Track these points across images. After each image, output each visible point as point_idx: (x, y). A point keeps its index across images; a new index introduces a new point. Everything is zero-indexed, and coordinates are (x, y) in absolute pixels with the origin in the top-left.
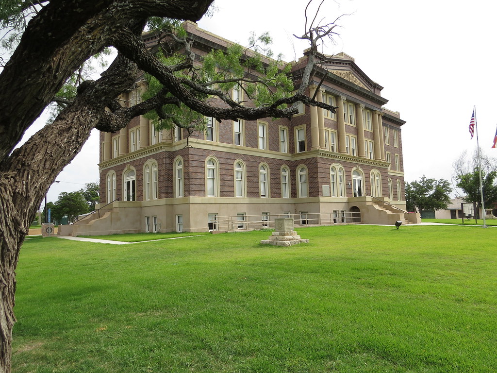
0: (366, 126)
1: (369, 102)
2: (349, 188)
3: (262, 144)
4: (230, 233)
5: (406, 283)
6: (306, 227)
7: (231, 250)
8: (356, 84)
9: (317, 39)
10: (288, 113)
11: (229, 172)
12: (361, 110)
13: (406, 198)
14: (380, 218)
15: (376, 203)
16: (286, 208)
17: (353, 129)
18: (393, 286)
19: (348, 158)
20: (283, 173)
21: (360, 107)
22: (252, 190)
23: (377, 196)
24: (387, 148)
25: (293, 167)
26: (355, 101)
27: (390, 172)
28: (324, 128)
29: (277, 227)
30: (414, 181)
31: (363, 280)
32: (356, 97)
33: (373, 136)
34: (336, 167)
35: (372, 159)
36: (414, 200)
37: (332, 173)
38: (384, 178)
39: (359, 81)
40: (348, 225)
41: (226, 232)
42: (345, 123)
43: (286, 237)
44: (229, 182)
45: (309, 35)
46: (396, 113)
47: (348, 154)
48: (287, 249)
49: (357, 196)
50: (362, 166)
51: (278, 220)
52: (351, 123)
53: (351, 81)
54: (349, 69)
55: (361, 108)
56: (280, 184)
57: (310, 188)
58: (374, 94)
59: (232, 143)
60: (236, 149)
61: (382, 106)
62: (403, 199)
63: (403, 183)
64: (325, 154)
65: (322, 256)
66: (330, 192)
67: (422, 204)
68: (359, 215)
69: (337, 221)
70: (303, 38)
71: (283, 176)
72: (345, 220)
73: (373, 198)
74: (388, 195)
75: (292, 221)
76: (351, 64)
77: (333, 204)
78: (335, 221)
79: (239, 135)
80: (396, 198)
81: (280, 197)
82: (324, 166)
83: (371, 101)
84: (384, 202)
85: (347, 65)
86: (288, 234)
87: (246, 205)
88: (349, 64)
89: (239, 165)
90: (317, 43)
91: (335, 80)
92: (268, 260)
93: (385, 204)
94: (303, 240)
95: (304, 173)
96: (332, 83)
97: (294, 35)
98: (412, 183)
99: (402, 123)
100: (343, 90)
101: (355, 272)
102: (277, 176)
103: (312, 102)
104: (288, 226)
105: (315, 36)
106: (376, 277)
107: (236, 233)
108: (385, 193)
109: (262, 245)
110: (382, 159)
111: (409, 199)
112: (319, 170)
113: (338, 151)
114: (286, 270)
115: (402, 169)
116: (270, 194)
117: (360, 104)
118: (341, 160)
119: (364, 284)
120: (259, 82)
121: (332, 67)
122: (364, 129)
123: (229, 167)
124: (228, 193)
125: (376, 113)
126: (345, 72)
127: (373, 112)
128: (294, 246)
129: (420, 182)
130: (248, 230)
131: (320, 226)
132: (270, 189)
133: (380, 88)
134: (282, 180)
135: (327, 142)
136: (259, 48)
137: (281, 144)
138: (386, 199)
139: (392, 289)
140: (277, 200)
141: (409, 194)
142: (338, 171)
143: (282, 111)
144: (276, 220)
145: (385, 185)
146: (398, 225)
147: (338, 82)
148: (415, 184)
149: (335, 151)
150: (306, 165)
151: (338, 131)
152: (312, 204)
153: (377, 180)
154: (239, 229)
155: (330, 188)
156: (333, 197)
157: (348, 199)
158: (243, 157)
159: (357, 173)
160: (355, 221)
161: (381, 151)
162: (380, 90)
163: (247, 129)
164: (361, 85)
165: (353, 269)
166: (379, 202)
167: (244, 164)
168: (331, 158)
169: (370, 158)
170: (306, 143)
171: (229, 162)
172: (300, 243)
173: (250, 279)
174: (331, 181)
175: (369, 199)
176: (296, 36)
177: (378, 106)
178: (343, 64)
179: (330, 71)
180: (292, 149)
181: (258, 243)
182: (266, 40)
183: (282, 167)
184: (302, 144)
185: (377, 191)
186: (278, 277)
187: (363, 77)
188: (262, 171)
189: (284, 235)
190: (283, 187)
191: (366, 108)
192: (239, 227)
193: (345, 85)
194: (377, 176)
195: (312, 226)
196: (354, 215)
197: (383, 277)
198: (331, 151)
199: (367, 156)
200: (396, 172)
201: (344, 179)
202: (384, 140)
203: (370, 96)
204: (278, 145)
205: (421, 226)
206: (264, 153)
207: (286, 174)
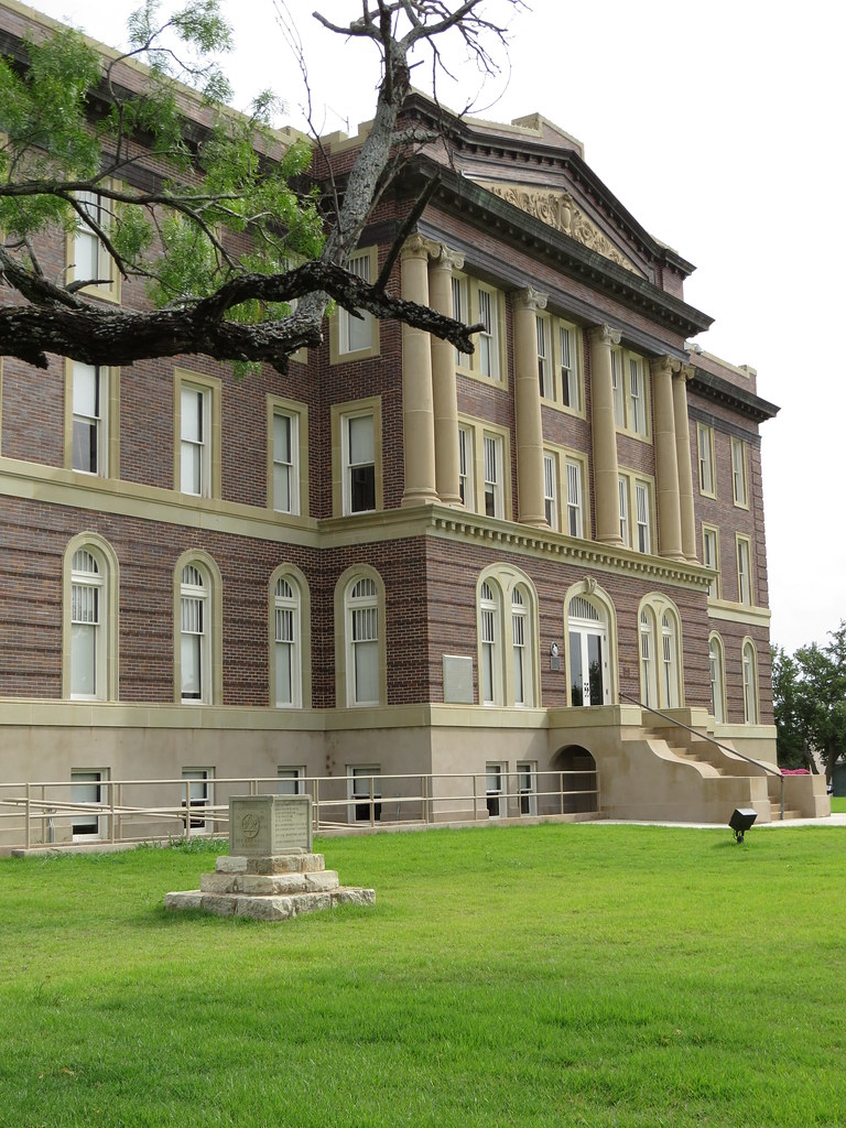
0: (625, 418)
1: (638, 322)
2: (552, 671)
3: (190, 472)
4: (34, 858)
5: (757, 1078)
6: (368, 834)
7: (29, 937)
8: (588, 244)
9: (411, 39)
10: (274, 340)
11: (44, 589)
12: (606, 351)
13: (776, 712)
14: (677, 795)
15: (660, 732)
16: (288, 750)
17: (573, 428)
18: (702, 1092)
19: (550, 544)
20: (280, 601)
21: (602, 339)
22: (141, 668)
23: (664, 706)
24: (705, 510)
25: (323, 572)
26: (582, 312)
27: (718, 607)
28: (457, 417)
29: (239, 833)
30: (809, 646)
31: (581, 1072)
32: (589, 297)
33: (653, 459)
34: (505, 581)
35: (648, 551)
36: (808, 721)
37: (483, 604)
38: (694, 631)
39: (600, 235)
40: (546, 823)
41: (17, 855)
42: (544, 401)
43: (274, 878)
44: (41, 632)
45: (376, 22)
46: (742, 372)
47: (554, 529)
48: (278, 934)
49: (587, 702)
50: (606, 580)
51: (244, 802)
52: (566, 402)
53: (568, 231)
54: (561, 182)
55: (608, 343)
56: (265, 645)
57: (393, 665)
58: (658, 290)
59: (59, 461)
60: (75, 487)
61: (689, 340)
62: (764, 716)
63: (767, 652)
64: (458, 525)
65: (422, 965)
66: (476, 685)
67: (834, 739)
68: (590, 781)
69: (502, 806)
70: (355, 31)
71: (279, 611)
72: (533, 805)
73: (649, 714)
74: (706, 701)
75: (303, 809)
76: (570, 164)
77: (486, 735)
78: (493, 806)
79: (93, 430)
80: (736, 713)
81: (263, 701)
82: (451, 573)
83: (647, 317)
84: (689, 729)
85: (555, 168)
86: (284, 867)
87: (111, 735)
88: (562, 164)
89: (89, 558)
90: (411, 58)
91: (504, 222)
92: (188, 983)
93: (695, 738)
94: (349, 891)
95: (367, 601)
96: (494, 236)
97: (316, 15)
98: (800, 655)
99: (764, 411)
100: (536, 265)
101: (553, 1032)
102: (253, 613)
103: (372, 298)
104: (287, 830)
105: (401, 26)
106: (638, 1057)
107: (60, 857)
108: (696, 692)
109: (171, 914)
110: (685, 555)
111: (789, 719)
112: (433, 591)
113: (510, 514)
114: (258, 1032)
115: (761, 598)
116: (219, 686)
117: (601, 327)
118: (521, 551)
119: (585, 1087)
120: (166, 201)
121: (495, 172)
122: (616, 427)
123: (42, 566)
124: (36, 681)
125: (664, 368)
126: (545, 193)
127: (653, 360)
128: (311, 918)
129: (829, 651)
130: (115, 846)
131: (431, 831)
132: (219, 666)
133: (682, 269)
134: (275, 628)
135: (469, 474)
136: (171, 62)
137: (276, 477)
138: (699, 716)
139: (699, 1107)
140: (249, 715)
141: (788, 697)
142: (508, 595)
143: (245, 332)
144: (234, 802)
145: (695, 661)
146: (741, 823)
147: (518, 233)
148: (811, 659)
149: (501, 513)
150: (379, 567)
151: (513, 432)
152: (400, 731)
153: (666, 640)
154: (77, 838)
155: (475, 667)
156: (487, 704)
157: (550, 716)
158: (108, 523)
159: (586, 607)
160: (573, 806)
161: (683, 520)
162: (683, 275)
163: (129, 404)
164: (609, 252)
165: (546, 1021)
166: (669, 727)
167: (111, 554)
168: (481, 543)
169: (636, 549)
170: (379, 475)
171: (43, 542)
172: (335, 903)
173: (91, 1077)
174: (481, 639)
175: (631, 714)
176: (325, 23)
177: (672, 339)
178: (539, 160)
179: (487, 185)
180: (320, 499)
181: (151, 903)
182: (204, 30)
183: (278, 573)
184: (363, 478)
185: (663, 686)
186: (221, 1063)
187: (616, 219)
188: (189, 589)
189: (269, 869)
190: (278, 659)
191: (627, 344)
192: (78, 830)
193: (544, 246)
194: (665, 623)
195: (394, 826)
196: (570, 782)
197: (663, 1053)
198: (482, 511)
199: (628, 542)
200: (740, 606)
201: (532, 629)
202: (696, 477)
203: (640, 299)
204: (262, 481)
205: (830, 828)
206: (198, 509)
207: (290, 602)
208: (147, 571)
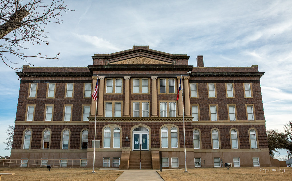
8: (149, 63)
11: (39, 136)
20: (84, 134)
22: (55, 145)
26: (144, 76)
32: (147, 72)
39: (154, 60)
44: (38, 141)
53: (142, 63)
54: (140, 55)
62: (261, 146)
66: (101, 145)
83: (170, 71)
96: (115, 71)
112: (90, 130)
113: (122, 115)
124: (36, 147)
142: (112, 129)
147: (118, 69)
155: (101, 142)
159: (143, 129)
168: (104, 121)
174: (104, 137)
178: (132, 54)
179: (116, 63)
185: (170, 142)
193: (126, 69)
203: (162, 69)
208: (57, 132)
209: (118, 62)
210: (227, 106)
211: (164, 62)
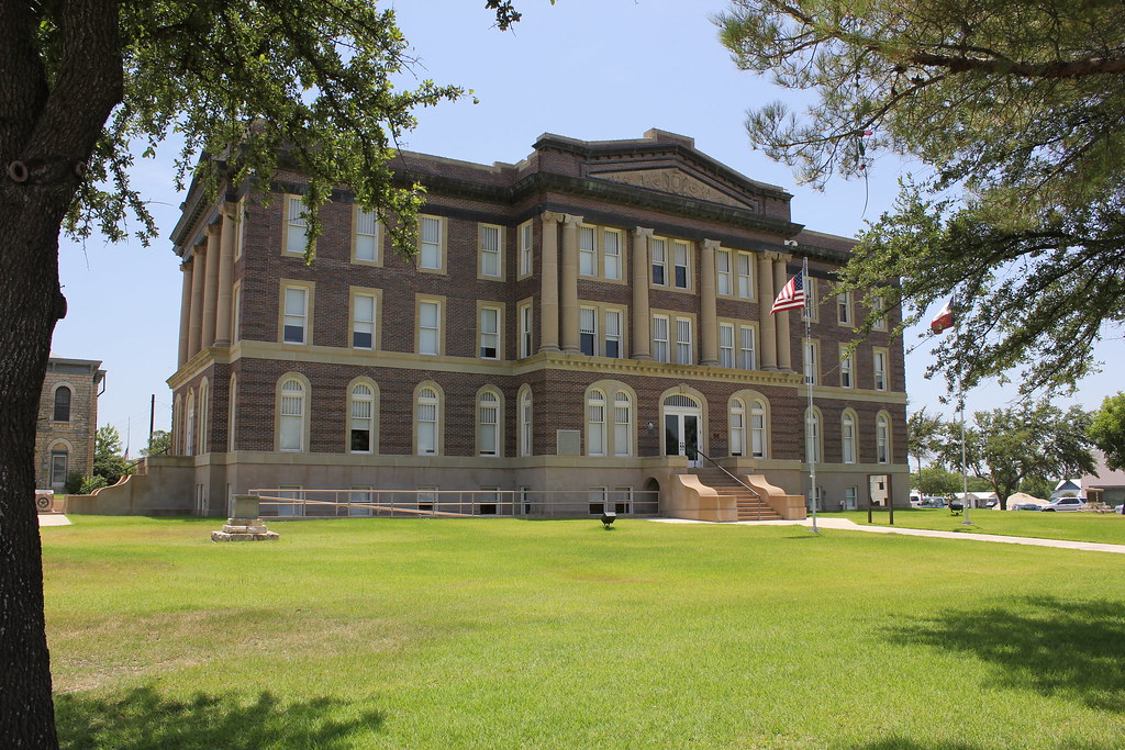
0: (734, 289)
1: (739, 234)
2: (647, 437)
8: (695, 195)
11: (336, 404)
12: (709, 255)
14: (689, 506)
16: (487, 477)
20: (485, 404)
22: (393, 438)
24: (843, 335)
25: (510, 388)
28: (577, 304)
32: (694, 225)
33: (759, 311)
38: (783, 412)
44: (334, 423)
50: (698, 385)
54: (673, 163)
56: (473, 426)
57: (534, 435)
62: (898, 459)
63: (901, 419)
66: (583, 445)
71: (485, 409)
76: (680, 152)
77: (590, 470)
82: (565, 387)
83: (748, 230)
85: (668, 156)
87: (374, 469)
88: (673, 153)
96: (609, 203)
100: (646, 213)
102: (465, 410)
108: (782, 446)
110: (777, 365)
112: (551, 397)
113: (627, 352)
115: (898, 386)
116: (442, 447)
118: (623, 373)
123: (336, 393)
125: (765, 259)
126: (659, 172)
127: (758, 254)
132: (442, 437)
134: (480, 417)
140: (460, 460)
142: (611, 397)
145: (783, 428)
147: (624, 199)
149: (620, 352)
150: (531, 385)
152: (536, 470)
153: (759, 416)
155: (583, 435)
156: (593, 455)
157: (642, 461)
161: (777, 345)
168: (589, 369)
170: (531, 339)
171: (336, 383)
174: (591, 421)
175: (677, 461)
177: (772, 240)
179: (608, 175)
180: (513, 350)
183: (484, 389)
185: (751, 443)
187: (722, 177)
188: (426, 399)
190: (484, 433)
193: (646, 203)
194: (757, 407)
198: (602, 352)
199: (732, 360)
201: (633, 415)
203: (736, 221)
204: (473, 344)
206: (432, 361)
207: (491, 402)
208: (397, 393)
209: (615, 174)
210: (838, 347)
211: (731, 199)
